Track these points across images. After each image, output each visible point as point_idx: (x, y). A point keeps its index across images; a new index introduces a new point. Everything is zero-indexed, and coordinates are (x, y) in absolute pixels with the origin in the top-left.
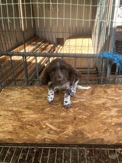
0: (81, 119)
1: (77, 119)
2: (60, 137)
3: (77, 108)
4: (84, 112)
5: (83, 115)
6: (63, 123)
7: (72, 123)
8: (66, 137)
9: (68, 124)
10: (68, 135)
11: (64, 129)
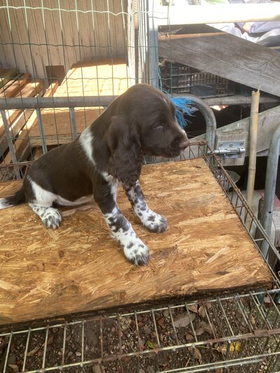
0: (76, 252)
1: (67, 254)
2: (18, 305)
3: (70, 229)
4: (85, 234)
5: (82, 243)
6: (29, 268)
7: (54, 264)
9: (44, 270)
11: (30, 283)
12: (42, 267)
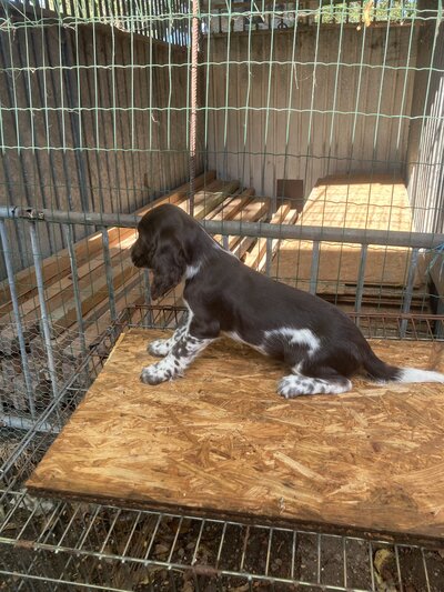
0: (399, 450)
1: (384, 450)
2: (327, 501)
3: (381, 415)
4: (407, 427)
5: (406, 439)
6: (333, 457)
7: (369, 459)
8: (350, 502)
9: (354, 463)
10: (355, 499)
11: (339, 476)
12: (352, 459)
